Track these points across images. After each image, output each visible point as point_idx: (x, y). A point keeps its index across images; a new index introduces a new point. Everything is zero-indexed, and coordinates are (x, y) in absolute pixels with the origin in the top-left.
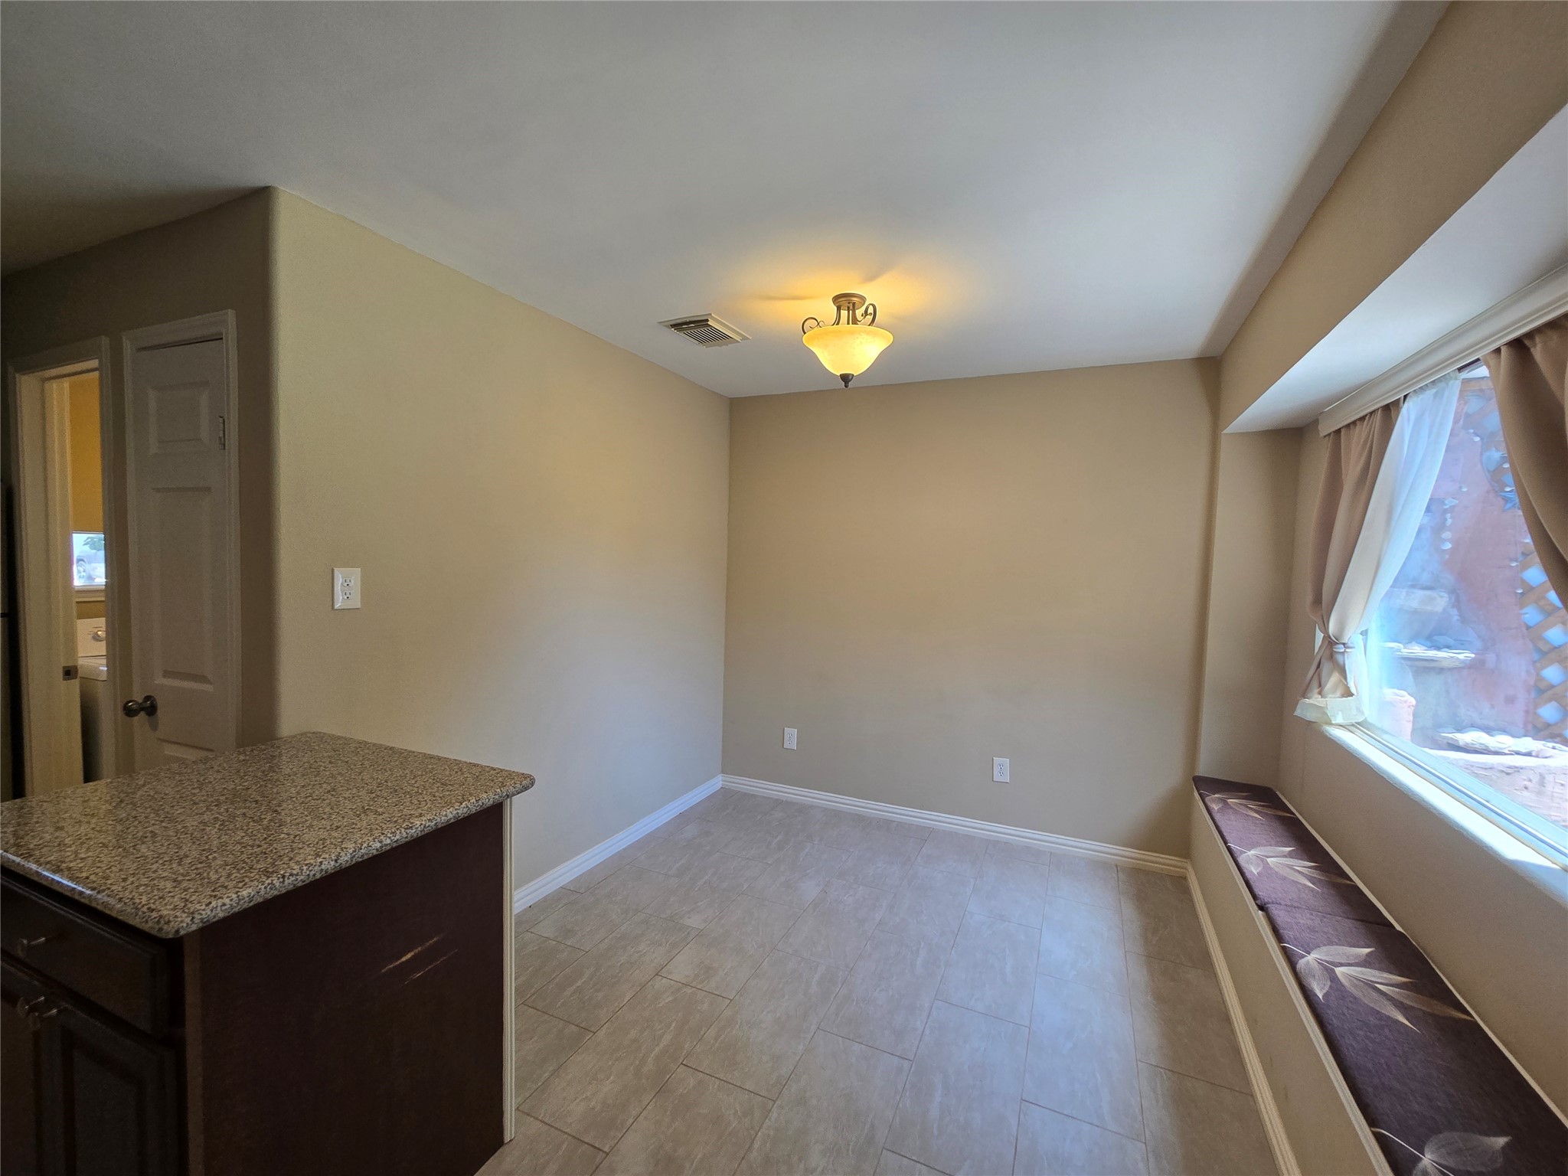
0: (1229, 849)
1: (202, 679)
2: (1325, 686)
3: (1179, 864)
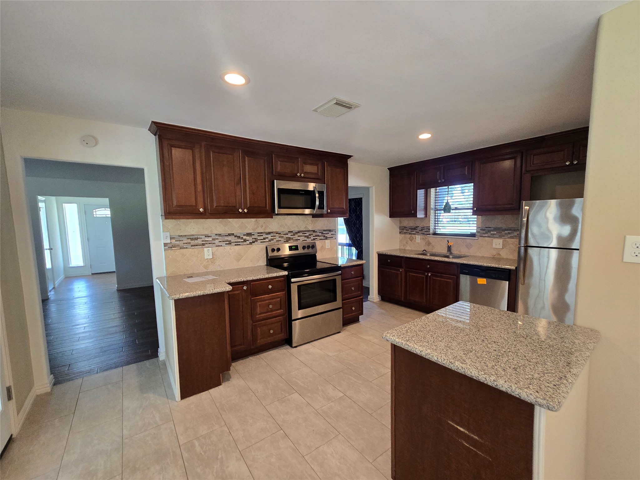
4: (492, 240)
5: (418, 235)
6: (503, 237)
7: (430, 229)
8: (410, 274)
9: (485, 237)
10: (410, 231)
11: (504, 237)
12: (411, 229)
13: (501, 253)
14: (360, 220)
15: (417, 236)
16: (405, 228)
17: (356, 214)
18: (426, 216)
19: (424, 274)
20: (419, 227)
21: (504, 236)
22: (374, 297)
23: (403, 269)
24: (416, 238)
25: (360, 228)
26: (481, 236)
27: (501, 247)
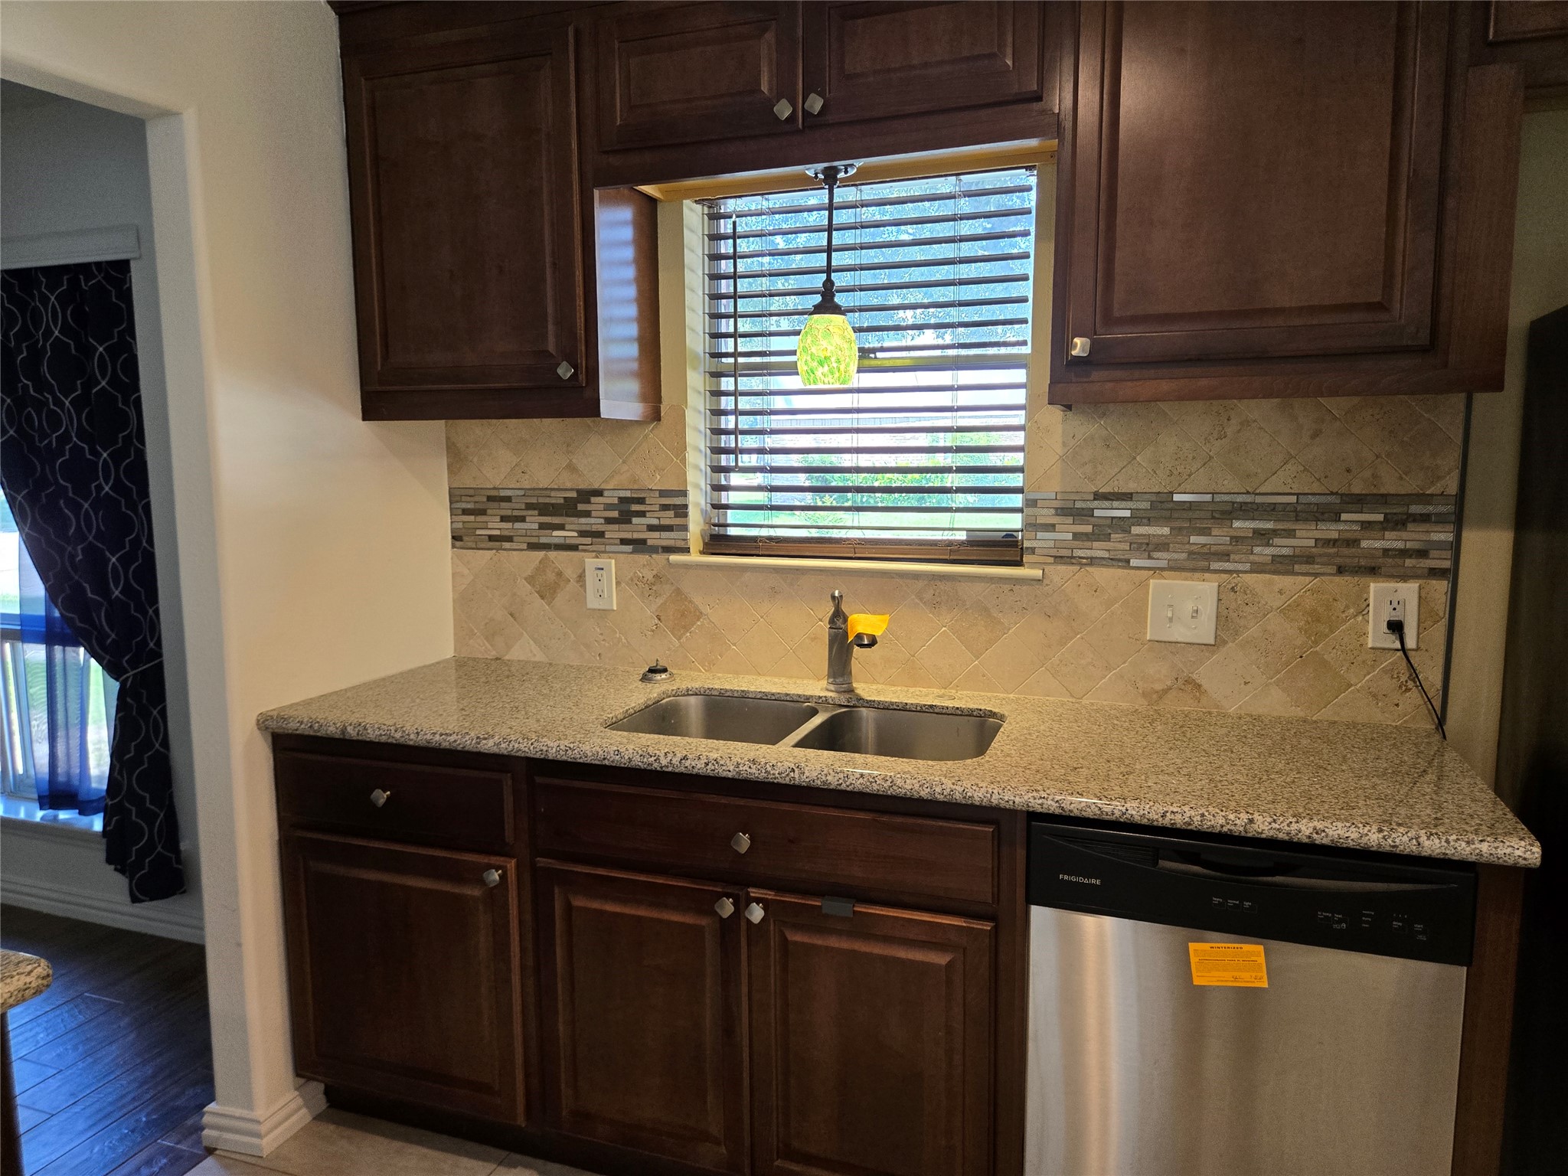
4: (1143, 585)
5: (598, 554)
6: (1215, 566)
7: (690, 508)
8: (579, 902)
9: (1092, 561)
10: (533, 522)
11: (1227, 566)
12: (544, 509)
13: (1201, 675)
14: (128, 439)
15: (591, 562)
16: (490, 499)
17: (87, 386)
18: (655, 416)
19: (705, 905)
20: (599, 493)
21: (1225, 556)
22: (259, 1113)
23: (511, 864)
24: (581, 578)
25: (133, 507)
26: (1059, 559)
27: (1204, 630)
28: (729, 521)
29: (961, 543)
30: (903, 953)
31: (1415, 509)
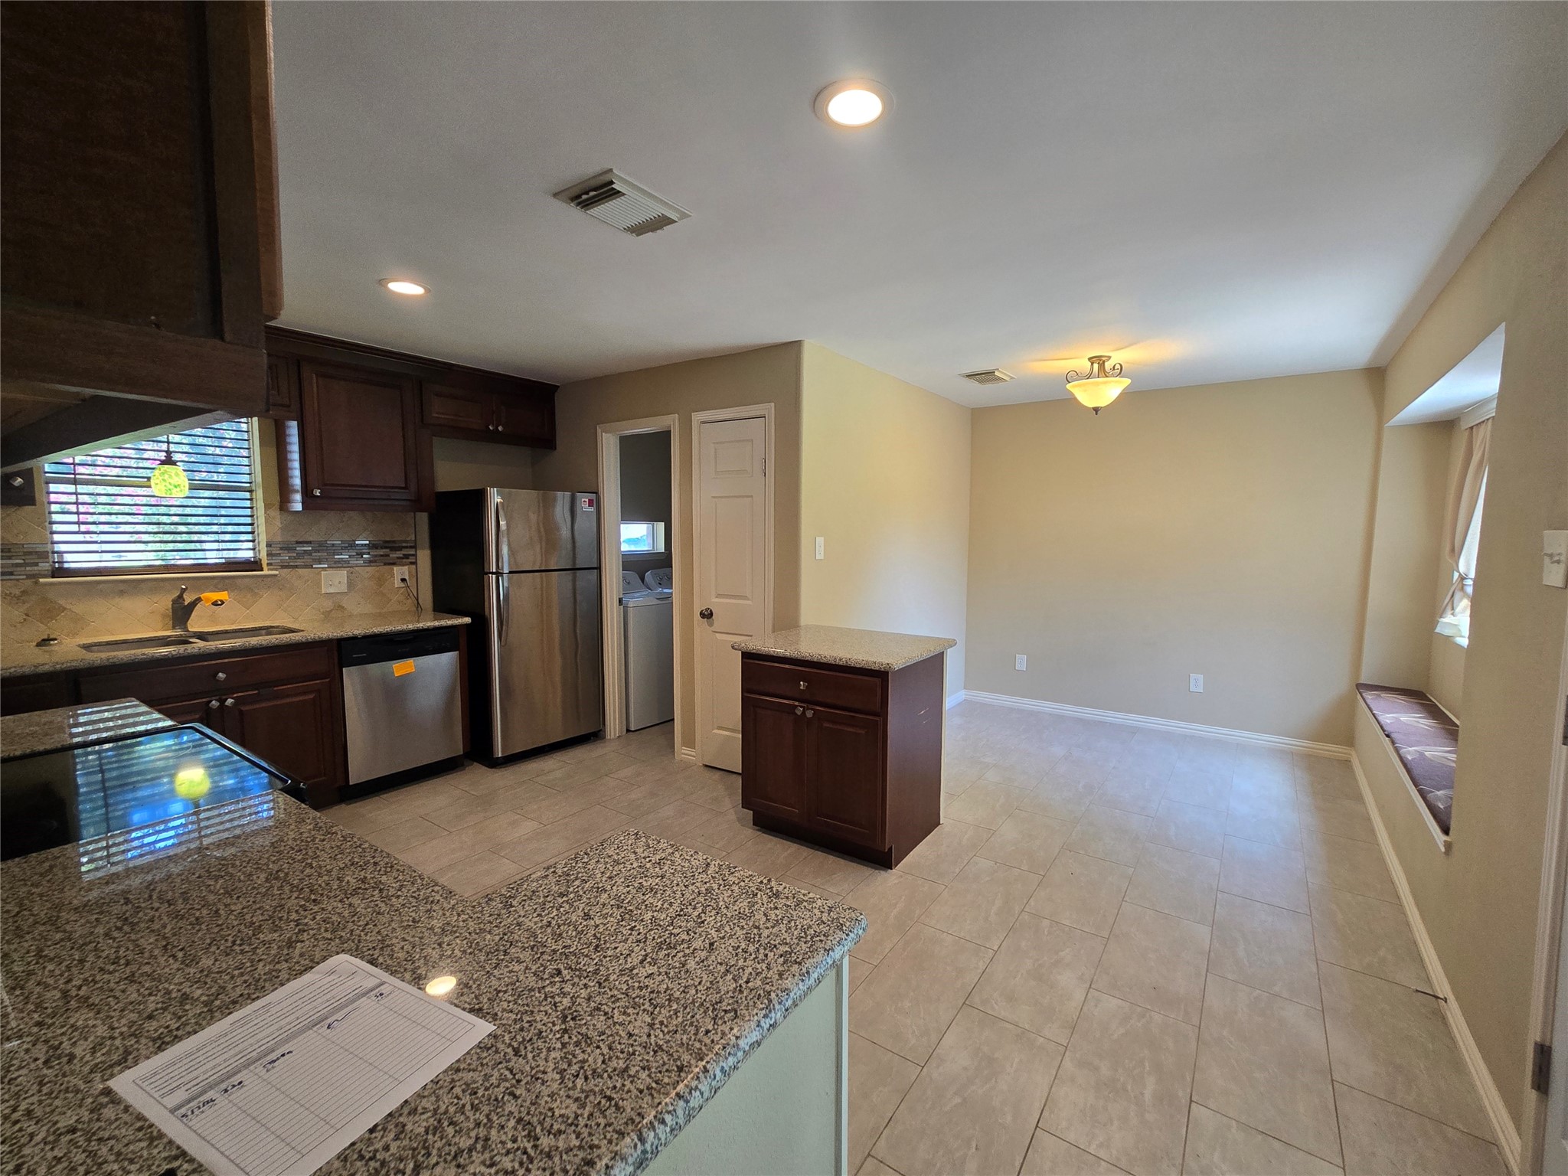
0: (1374, 715)
1: (745, 598)
2: (1457, 606)
3: (1346, 751)
4: (318, 574)
6: (345, 566)
9: (297, 567)
11: (348, 565)
13: (344, 603)
21: (348, 562)
26: (283, 567)
27: (344, 588)
28: (65, 560)
29: (223, 563)
30: (288, 700)
31: (404, 545)
